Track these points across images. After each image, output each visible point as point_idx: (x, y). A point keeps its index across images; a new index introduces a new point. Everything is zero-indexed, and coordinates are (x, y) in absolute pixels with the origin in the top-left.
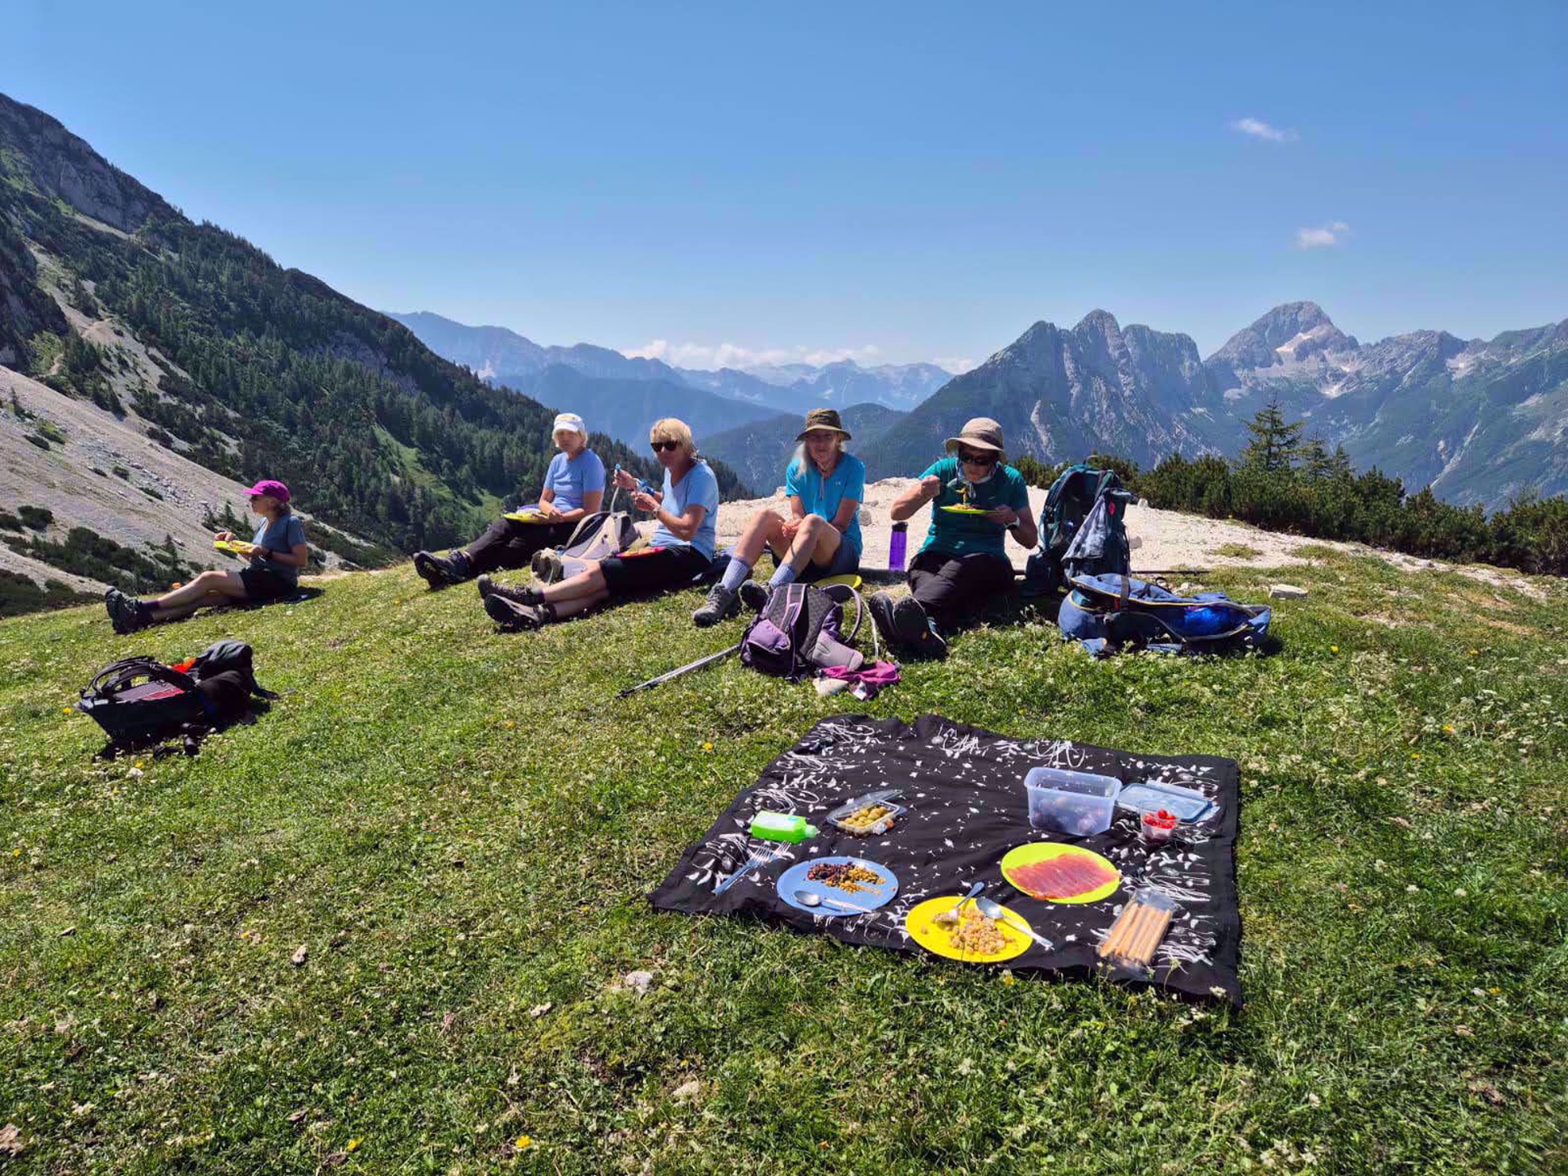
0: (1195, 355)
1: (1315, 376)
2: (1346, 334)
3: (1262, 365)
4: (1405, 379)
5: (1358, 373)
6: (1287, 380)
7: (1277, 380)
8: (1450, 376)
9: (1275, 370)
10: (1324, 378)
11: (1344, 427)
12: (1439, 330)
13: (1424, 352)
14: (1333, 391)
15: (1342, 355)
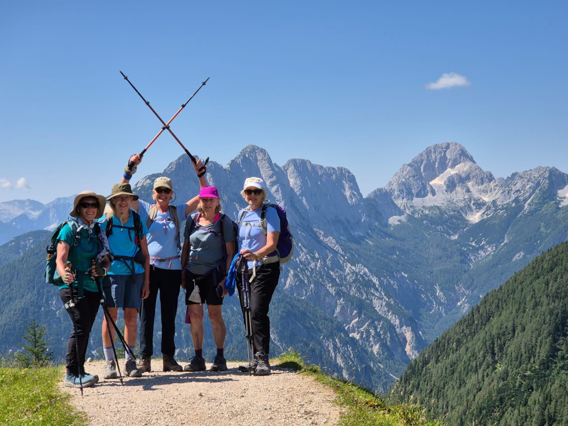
0: (355, 187)
1: (462, 204)
2: (485, 170)
3: (418, 195)
4: (526, 206)
5: (494, 202)
6: (438, 208)
7: (431, 208)
8: (559, 203)
9: (429, 201)
10: (470, 207)
11: (482, 248)
12: (551, 167)
13: (538, 184)
14: (475, 218)
15: (481, 187)
